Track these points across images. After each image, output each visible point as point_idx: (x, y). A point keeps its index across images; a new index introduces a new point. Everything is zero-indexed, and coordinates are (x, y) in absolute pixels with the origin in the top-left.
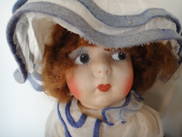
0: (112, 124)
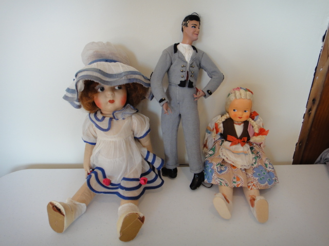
0: (118, 119)
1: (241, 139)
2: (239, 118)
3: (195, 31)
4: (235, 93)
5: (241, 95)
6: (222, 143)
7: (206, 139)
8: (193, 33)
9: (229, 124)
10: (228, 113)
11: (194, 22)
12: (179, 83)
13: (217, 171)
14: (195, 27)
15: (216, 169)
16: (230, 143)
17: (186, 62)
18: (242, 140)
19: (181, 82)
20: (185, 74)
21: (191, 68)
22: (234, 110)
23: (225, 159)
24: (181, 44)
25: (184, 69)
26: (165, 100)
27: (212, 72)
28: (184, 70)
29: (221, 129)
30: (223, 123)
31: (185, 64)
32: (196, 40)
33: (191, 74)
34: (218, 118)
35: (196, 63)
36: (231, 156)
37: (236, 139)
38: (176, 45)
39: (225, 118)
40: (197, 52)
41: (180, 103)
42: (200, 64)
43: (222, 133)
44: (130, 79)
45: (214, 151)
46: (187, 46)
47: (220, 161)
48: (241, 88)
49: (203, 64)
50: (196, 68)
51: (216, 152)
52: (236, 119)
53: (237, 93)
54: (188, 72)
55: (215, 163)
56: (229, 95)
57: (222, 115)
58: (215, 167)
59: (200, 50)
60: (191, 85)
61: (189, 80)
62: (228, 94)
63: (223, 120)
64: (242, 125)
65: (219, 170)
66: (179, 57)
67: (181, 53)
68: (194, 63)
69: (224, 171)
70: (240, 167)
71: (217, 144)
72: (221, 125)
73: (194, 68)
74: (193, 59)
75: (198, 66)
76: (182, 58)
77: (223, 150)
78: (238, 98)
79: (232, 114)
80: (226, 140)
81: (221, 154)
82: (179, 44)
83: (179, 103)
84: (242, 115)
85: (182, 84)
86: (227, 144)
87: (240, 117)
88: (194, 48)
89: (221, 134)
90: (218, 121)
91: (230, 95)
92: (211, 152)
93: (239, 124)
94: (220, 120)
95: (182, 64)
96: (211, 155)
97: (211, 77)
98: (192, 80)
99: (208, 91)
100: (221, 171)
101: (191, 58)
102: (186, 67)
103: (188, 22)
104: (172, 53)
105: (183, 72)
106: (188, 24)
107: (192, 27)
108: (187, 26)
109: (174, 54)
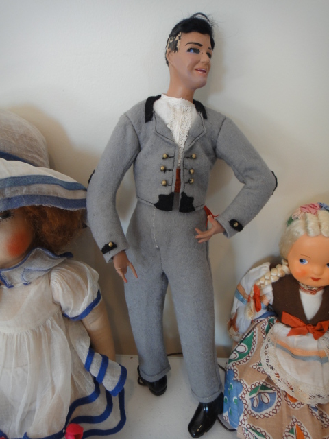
0: (12, 286)
1: (315, 325)
2: (314, 279)
3: (197, 62)
4: (305, 218)
5: (320, 226)
6: (269, 328)
7: (234, 310)
8: (192, 67)
9: (288, 289)
10: (287, 261)
11: (194, 37)
12: (156, 200)
13: (250, 408)
14: (197, 51)
15: (249, 402)
16: (288, 329)
17: (176, 146)
18: (318, 327)
19: (161, 197)
20: (171, 177)
21: (188, 162)
22: (301, 261)
23: (273, 378)
24: (163, 97)
25: (169, 163)
26: (114, 246)
27: (246, 170)
28: (169, 168)
29: (269, 297)
30: (274, 285)
31: (171, 151)
32: (202, 85)
33: (187, 178)
34: (263, 273)
35: (203, 145)
36: (286, 369)
37: (301, 324)
38: (151, 101)
39: (279, 275)
40: (205, 117)
41: (161, 249)
42: (214, 149)
43: (271, 303)
44: (9, 199)
45: (250, 346)
46: (177, 102)
47: (260, 381)
48: (321, 207)
49: (222, 148)
50: (203, 161)
51: (255, 347)
52: (305, 281)
53: (312, 220)
54: (179, 171)
55: (247, 385)
56: (290, 221)
57: (273, 266)
58: (248, 397)
59: (214, 112)
60: (187, 205)
61: (183, 194)
62: (287, 218)
63: (274, 280)
64: (320, 293)
65: (255, 404)
66: (157, 133)
67: (163, 122)
68: (198, 148)
69: (268, 405)
70: (307, 401)
71: (257, 329)
72: (268, 290)
73: (197, 161)
74: (193, 136)
75: (208, 154)
76: (165, 135)
77: (271, 349)
78: (312, 233)
79: (297, 269)
80: (280, 321)
81: (263, 361)
82: (159, 97)
83: (158, 249)
84: (322, 273)
85: (165, 203)
86: (280, 330)
87: (316, 277)
88: (200, 107)
89: (268, 307)
90: (262, 282)
91: (294, 223)
92: (241, 348)
93: (313, 292)
94: (267, 279)
95: (164, 151)
96: (242, 355)
97: (243, 182)
98: (190, 191)
99: (232, 222)
100: (262, 405)
101: (188, 134)
102: (176, 157)
103: (177, 38)
104: (139, 122)
105: (167, 172)
106: (178, 44)
107: (189, 50)
108: (176, 49)
109: (144, 125)
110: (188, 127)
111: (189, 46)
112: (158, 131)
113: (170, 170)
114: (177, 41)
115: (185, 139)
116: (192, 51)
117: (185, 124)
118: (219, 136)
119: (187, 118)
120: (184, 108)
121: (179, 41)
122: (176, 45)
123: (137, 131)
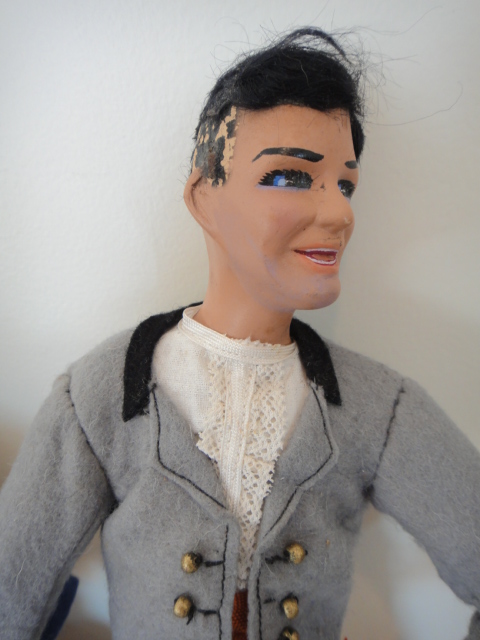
3: (303, 226)
8: (283, 245)
17: (228, 524)
20: (212, 638)
25: (204, 587)
28: (205, 603)
54: (241, 603)
66: (162, 467)
67: (181, 425)
101: (275, 474)
102: (228, 563)
103: (223, 130)
104: (105, 420)
105: (199, 618)
106: (227, 153)
107: (268, 180)
108: (218, 173)
109: (121, 427)
110: (272, 447)
111: (269, 163)
112: (166, 459)
113: (207, 613)
114: (222, 141)
115: (261, 492)
116: (282, 182)
117: (261, 437)
118: (386, 463)
119: (269, 415)
120: (260, 370)
121: (230, 143)
122: (220, 157)
123: (100, 451)
